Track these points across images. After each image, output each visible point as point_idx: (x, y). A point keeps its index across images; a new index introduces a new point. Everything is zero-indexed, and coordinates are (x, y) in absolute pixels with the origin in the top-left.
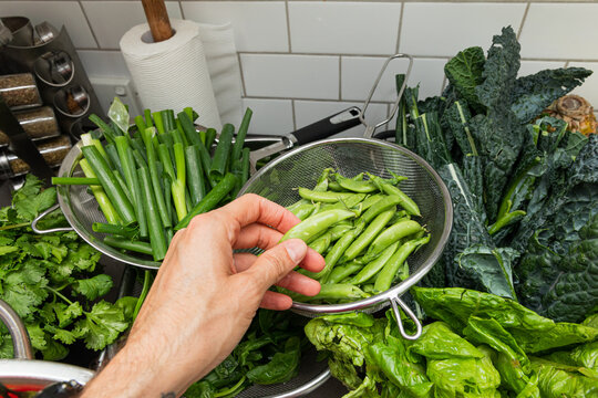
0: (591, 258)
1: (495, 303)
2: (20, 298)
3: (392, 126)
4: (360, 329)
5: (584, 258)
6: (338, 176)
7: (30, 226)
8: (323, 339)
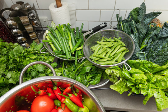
0: (165, 52)
1: (146, 62)
2: (40, 67)
3: (116, 27)
4: (117, 69)
5: (163, 53)
6: (106, 38)
7: (39, 51)
8: (110, 72)
